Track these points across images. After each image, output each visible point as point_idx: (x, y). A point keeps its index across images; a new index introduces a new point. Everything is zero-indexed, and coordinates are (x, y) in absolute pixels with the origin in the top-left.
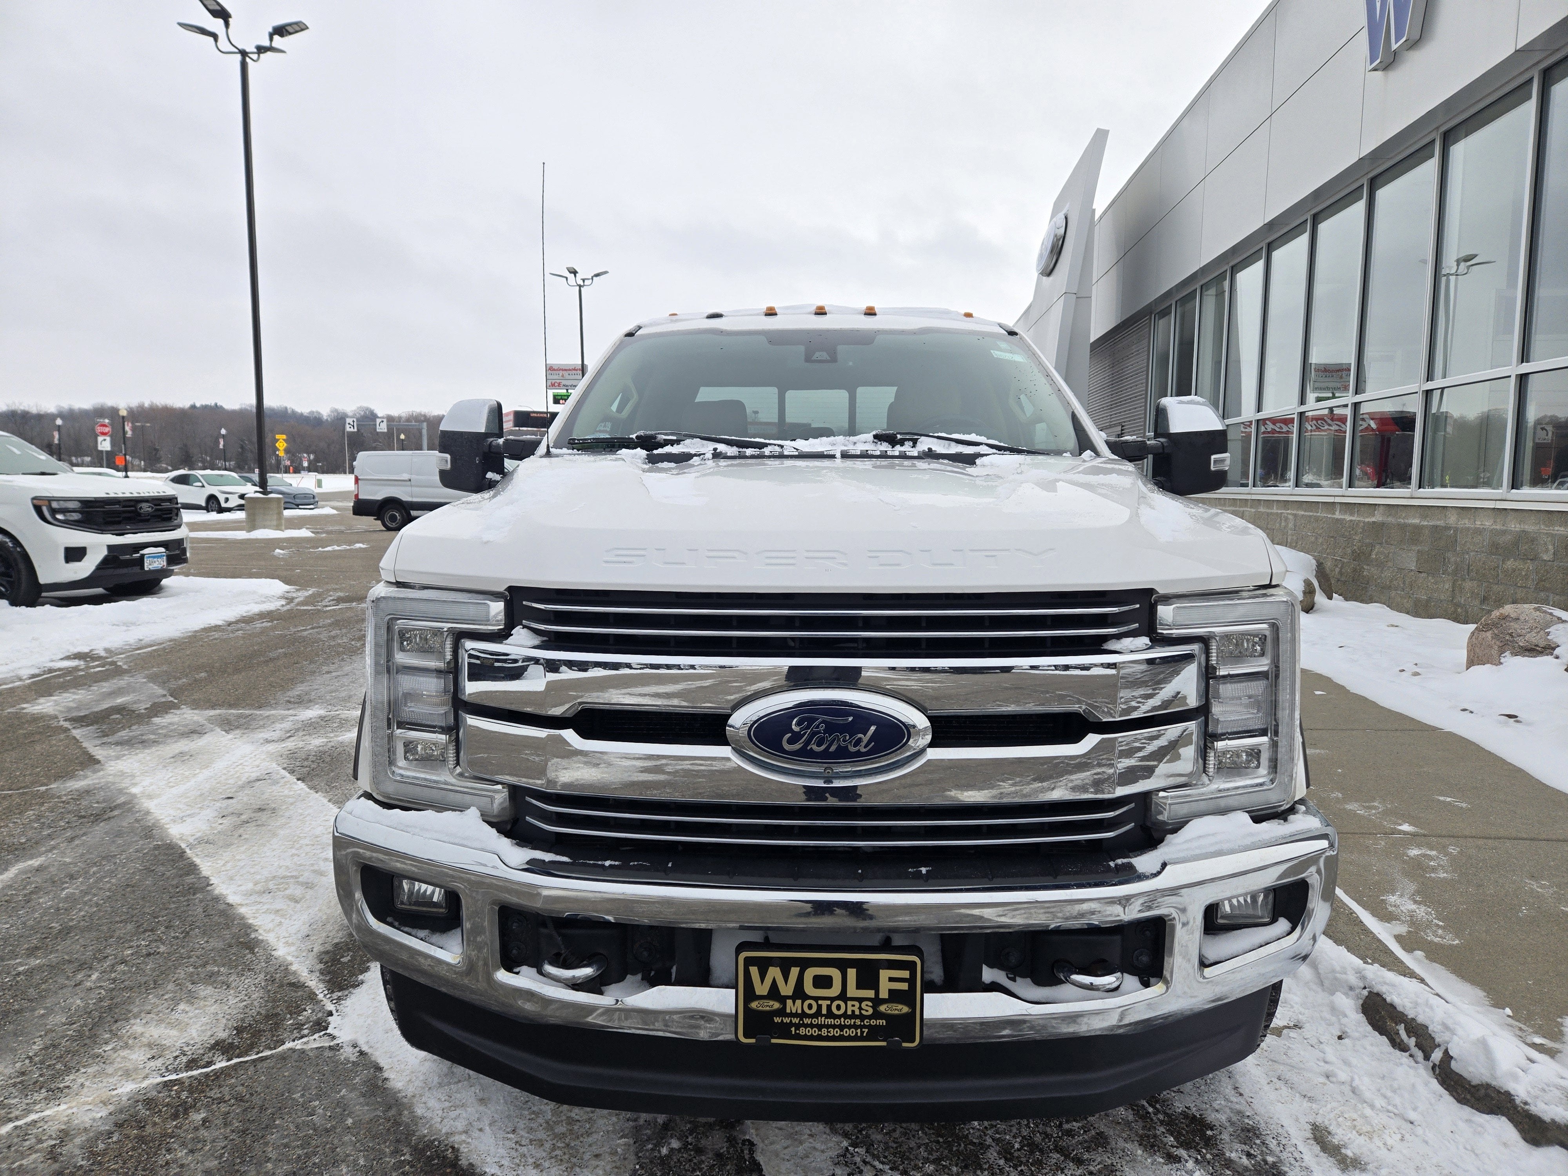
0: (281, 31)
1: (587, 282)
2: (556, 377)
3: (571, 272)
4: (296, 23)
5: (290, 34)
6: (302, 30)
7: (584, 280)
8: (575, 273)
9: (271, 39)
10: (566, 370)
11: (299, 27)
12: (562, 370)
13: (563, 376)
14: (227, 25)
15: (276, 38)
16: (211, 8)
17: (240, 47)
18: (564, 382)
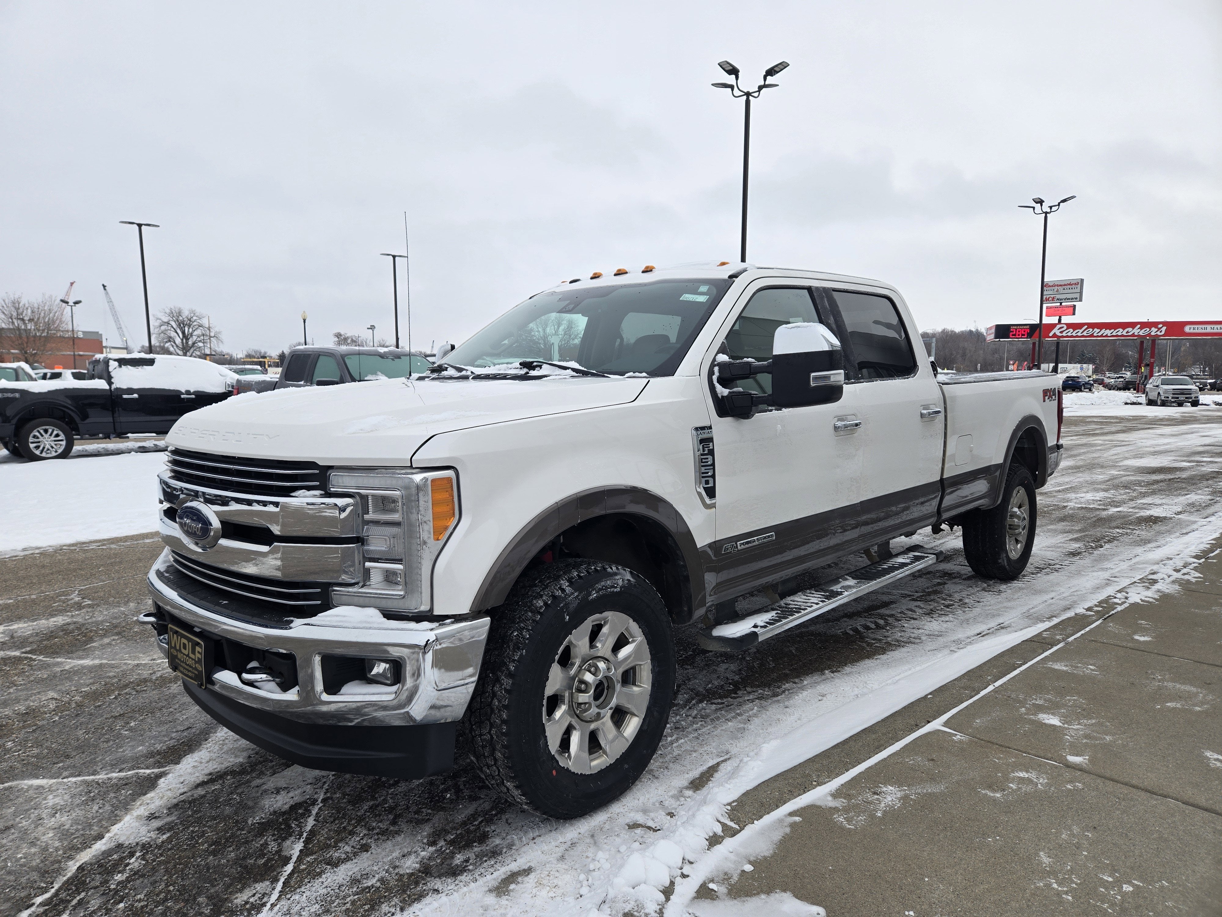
0: (771, 72)
1: (1054, 209)
2: (1051, 292)
3: (1037, 203)
4: (780, 64)
5: (778, 72)
6: (786, 67)
7: (1051, 207)
8: (1041, 202)
9: (765, 79)
10: (1061, 285)
11: (783, 66)
12: (1058, 286)
13: (1057, 291)
14: (737, 78)
15: (769, 78)
16: (727, 69)
17: (746, 91)
18: (1058, 296)
